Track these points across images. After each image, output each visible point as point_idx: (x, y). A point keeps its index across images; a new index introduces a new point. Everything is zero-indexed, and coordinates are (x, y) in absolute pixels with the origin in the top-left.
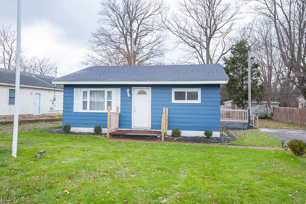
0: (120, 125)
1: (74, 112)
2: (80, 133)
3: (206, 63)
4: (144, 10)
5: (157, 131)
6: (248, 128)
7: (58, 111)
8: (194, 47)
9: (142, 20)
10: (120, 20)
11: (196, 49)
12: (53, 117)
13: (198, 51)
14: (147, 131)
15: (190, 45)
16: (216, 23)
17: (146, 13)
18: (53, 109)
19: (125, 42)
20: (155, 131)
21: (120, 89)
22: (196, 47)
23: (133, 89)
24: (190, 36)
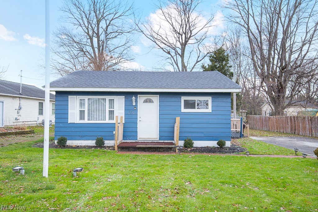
0: (124, 137)
1: (69, 123)
2: (78, 147)
3: (181, 70)
4: (114, 10)
5: (166, 142)
6: (240, 136)
7: (24, 122)
8: (169, 53)
9: (111, 20)
10: (85, 19)
11: (171, 55)
12: (22, 129)
13: (172, 57)
14: (155, 142)
15: (164, 51)
16: (191, 29)
17: (116, 14)
18: (19, 119)
19: (91, 44)
20: (164, 142)
21: (124, 97)
22: (170, 53)
23: (138, 97)
24: (164, 42)
